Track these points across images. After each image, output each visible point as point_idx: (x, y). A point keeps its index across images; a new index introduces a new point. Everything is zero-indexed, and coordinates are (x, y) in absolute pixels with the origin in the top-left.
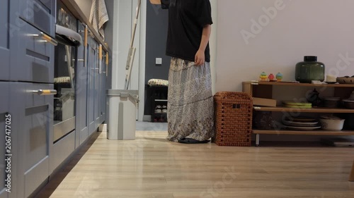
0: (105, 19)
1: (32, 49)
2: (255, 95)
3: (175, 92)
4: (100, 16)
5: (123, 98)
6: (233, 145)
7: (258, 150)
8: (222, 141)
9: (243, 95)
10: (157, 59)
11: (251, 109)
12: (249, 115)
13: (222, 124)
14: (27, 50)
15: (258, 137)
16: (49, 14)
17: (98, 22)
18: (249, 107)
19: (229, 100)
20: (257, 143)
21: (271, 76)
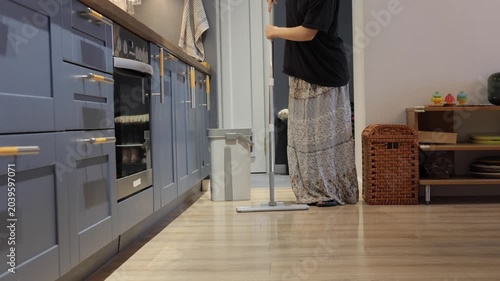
0: (204, 27)
1: (81, 92)
2: (421, 128)
4: (196, 24)
5: (230, 140)
6: (391, 203)
7: (429, 208)
8: (373, 197)
9: (401, 129)
11: (416, 149)
12: (413, 158)
13: (373, 173)
14: (75, 94)
15: (428, 190)
16: (102, 47)
17: (194, 32)
18: (413, 147)
19: (381, 136)
20: (428, 199)
21: (449, 97)
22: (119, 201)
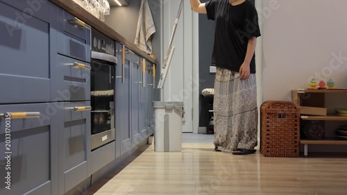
0: (152, 31)
1: (69, 75)
3: (222, 102)
4: (146, 29)
5: (168, 110)
6: (280, 156)
7: (306, 160)
8: (268, 152)
9: (288, 104)
10: (211, 67)
11: (298, 119)
12: (296, 125)
13: (268, 135)
14: (65, 77)
15: (306, 147)
16: (84, 44)
17: (145, 34)
18: (296, 117)
19: (274, 109)
20: (306, 154)
21: (322, 83)
22: (92, 151)
